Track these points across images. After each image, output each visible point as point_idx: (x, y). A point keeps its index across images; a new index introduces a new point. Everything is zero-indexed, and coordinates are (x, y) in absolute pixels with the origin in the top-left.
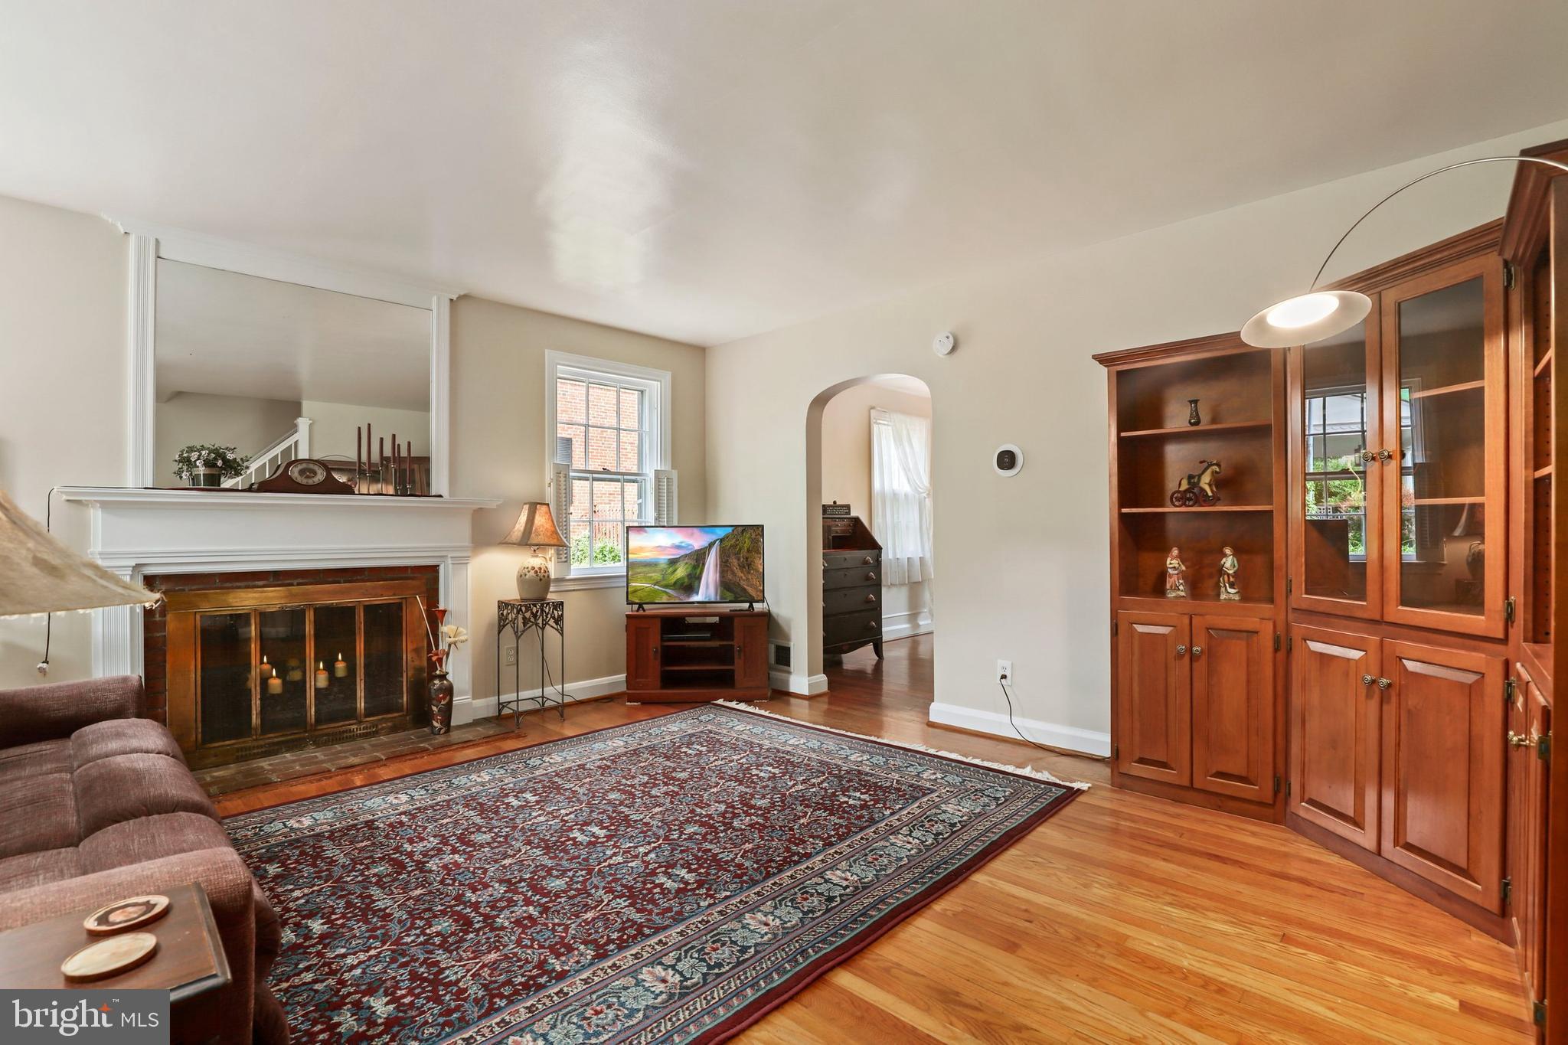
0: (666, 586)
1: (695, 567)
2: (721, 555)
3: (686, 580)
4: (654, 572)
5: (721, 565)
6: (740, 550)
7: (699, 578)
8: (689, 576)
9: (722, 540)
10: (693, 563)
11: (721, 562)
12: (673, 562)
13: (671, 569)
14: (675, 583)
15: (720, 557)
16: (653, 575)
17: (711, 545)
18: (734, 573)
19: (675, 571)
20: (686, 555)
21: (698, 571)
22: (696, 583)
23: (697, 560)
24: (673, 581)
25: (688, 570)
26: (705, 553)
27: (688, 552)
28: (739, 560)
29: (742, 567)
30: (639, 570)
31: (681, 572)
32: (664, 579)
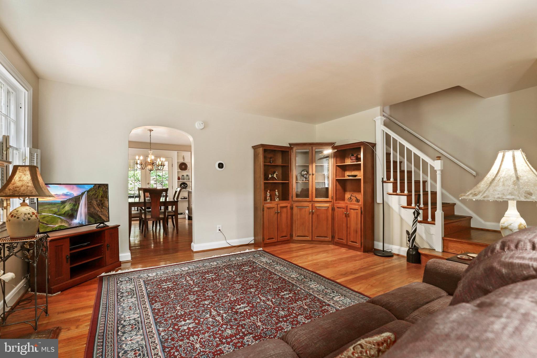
0: (60, 215)
1: (74, 205)
2: (88, 199)
3: (70, 212)
4: (54, 207)
5: (88, 204)
6: (98, 196)
7: (77, 211)
8: (72, 210)
9: (88, 191)
10: (74, 203)
11: (88, 202)
12: (63, 203)
13: (62, 206)
14: (65, 213)
15: (88, 200)
16: (53, 209)
17: (83, 194)
18: (95, 209)
19: (64, 207)
20: (70, 199)
21: (76, 207)
22: (75, 213)
23: (75, 202)
24: (64, 212)
25: (71, 207)
26: (80, 198)
27: (71, 198)
28: (97, 201)
29: (98, 205)
30: (46, 207)
31: (68, 207)
32: (59, 211)
